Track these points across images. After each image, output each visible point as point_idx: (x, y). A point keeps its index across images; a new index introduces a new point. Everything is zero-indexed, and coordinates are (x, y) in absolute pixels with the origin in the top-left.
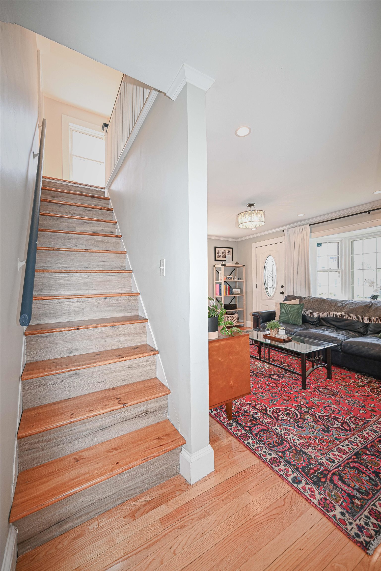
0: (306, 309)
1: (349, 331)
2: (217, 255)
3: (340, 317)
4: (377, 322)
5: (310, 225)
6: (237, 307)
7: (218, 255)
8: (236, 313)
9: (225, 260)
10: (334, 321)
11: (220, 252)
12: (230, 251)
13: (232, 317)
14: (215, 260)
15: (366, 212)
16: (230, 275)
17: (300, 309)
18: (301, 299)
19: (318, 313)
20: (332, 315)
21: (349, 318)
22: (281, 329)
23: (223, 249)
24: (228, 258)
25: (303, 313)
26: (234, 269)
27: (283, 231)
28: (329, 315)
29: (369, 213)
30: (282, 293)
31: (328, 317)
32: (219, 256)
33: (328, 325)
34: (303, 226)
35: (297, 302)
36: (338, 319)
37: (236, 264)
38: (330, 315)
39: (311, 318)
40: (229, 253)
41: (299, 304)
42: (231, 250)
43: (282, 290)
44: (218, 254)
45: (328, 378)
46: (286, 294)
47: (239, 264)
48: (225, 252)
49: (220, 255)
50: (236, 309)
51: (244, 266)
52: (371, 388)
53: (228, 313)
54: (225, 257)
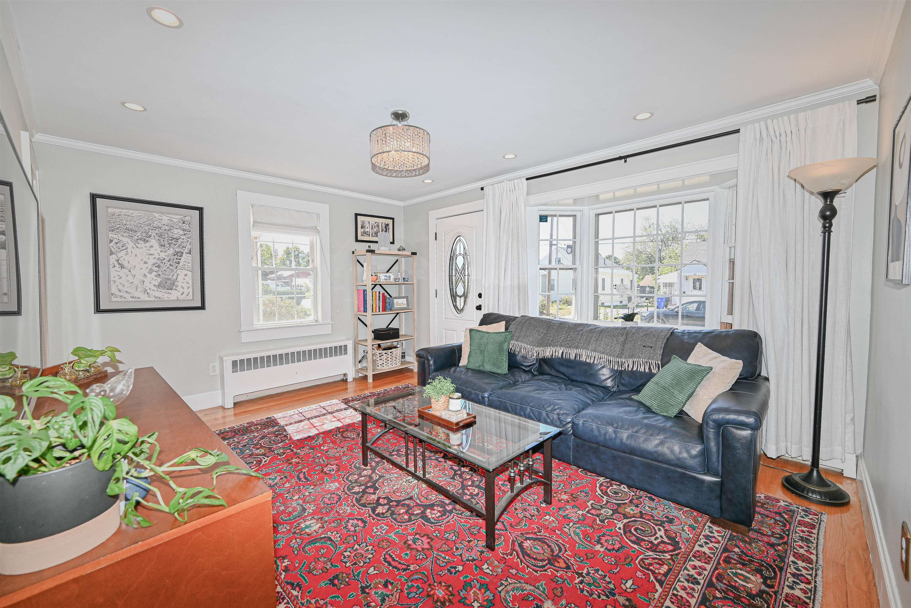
0: (517, 340)
1: (587, 386)
2: (360, 230)
3: (572, 357)
4: (635, 369)
5: (527, 179)
6: (401, 333)
7: (362, 230)
8: (398, 346)
9: (377, 242)
10: (563, 365)
11: (367, 225)
12: (388, 225)
13: (390, 354)
14: (357, 240)
15: (620, 158)
16: (387, 272)
17: (505, 341)
18: (509, 320)
19: (536, 349)
20: (560, 355)
21: (588, 361)
22: (453, 398)
23: (373, 220)
24: (385, 237)
25: (511, 349)
26: (397, 261)
27: (482, 189)
28: (554, 354)
29: (625, 161)
30: (479, 308)
31: (554, 357)
32: (365, 233)
33: (553, 372)
34: (515, 181)
35: (500, 327)
36: (569, 361)
37: (399, 250)
38: (557, 354)
39: (525, 357)
40: (386, 227)
41: (504, 330)
42: (390, 222)
43: (479, 302)
44: (362, 228)
45: (545, 501)
46: (484, 311)
47: (404, 249)
48: (378, 226)
49: (366, 230)
50: (398, 338)
51: (414, 254)
52: (626, 521)
53: (383, 346)
54: (376, 234)
